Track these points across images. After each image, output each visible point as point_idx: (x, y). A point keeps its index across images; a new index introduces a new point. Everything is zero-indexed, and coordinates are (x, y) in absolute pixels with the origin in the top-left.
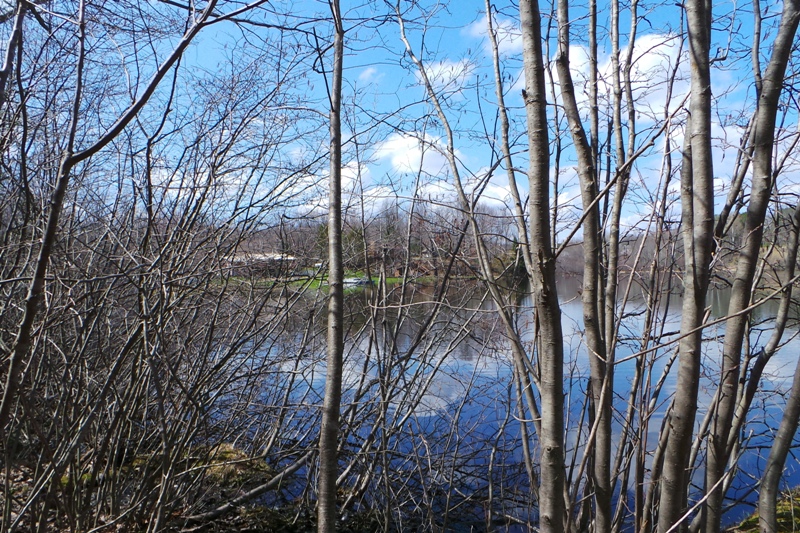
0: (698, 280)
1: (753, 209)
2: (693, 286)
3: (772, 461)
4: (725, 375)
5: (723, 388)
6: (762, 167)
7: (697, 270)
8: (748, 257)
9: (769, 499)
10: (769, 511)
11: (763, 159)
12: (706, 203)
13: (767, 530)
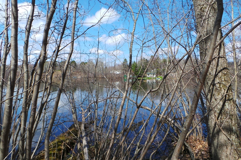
0: (12, 83)
1: (41, 61)
2: (10, 85)
3: (48, 131)
4: (32, 109)
5: (32, 113)
6: (43, 50)
7: (11, 80)
8: (39, 75)
9: (47, 141)
10: (47, 145)
11: (44, 47)
12: (15, 59)
13: (47, 150)
